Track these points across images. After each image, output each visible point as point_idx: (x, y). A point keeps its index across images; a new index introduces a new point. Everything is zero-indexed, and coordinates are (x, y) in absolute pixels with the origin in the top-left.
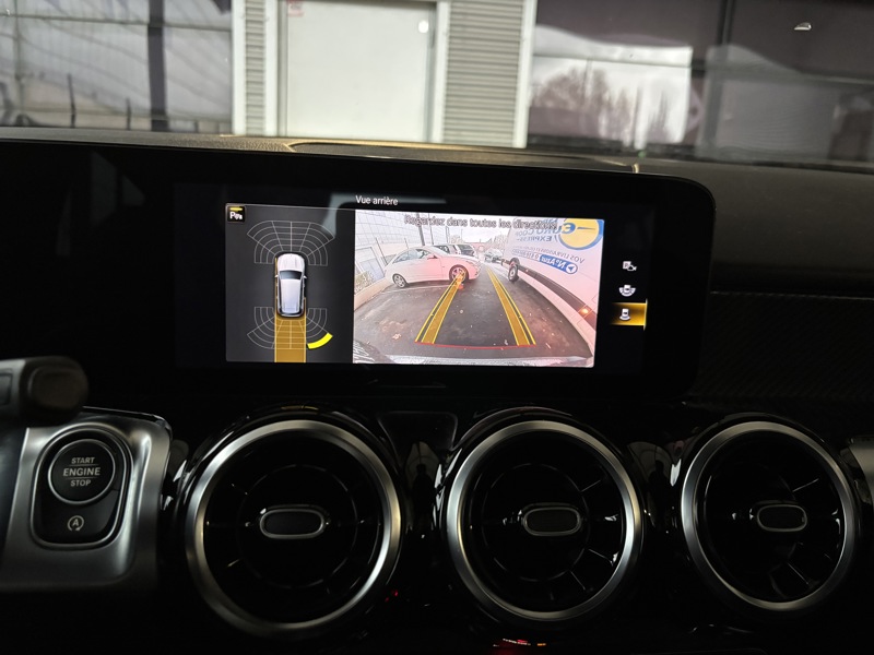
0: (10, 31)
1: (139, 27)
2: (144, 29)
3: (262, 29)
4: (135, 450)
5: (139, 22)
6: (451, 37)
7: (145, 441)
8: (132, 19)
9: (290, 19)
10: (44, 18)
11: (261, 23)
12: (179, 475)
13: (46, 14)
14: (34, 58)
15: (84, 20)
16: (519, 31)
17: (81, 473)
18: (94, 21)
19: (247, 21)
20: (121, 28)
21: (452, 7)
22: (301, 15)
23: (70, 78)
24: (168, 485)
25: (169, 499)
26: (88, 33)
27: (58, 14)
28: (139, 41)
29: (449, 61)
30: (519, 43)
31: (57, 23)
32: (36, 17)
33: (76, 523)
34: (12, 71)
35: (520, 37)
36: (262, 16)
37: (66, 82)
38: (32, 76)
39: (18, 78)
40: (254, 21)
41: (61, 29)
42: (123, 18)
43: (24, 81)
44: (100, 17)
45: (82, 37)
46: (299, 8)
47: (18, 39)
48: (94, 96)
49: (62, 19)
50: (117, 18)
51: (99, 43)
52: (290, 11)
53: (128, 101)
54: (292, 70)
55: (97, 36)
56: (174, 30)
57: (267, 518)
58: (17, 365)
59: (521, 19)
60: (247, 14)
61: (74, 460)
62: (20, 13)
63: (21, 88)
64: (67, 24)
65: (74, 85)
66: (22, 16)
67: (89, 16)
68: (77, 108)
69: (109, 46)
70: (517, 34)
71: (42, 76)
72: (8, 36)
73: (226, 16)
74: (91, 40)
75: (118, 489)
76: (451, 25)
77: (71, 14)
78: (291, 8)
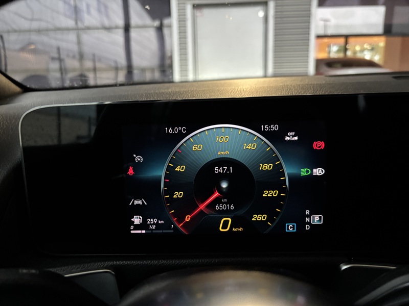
3: (185, 24)
6: (276, 18)
9: (198, 18)
19: (179, 21)
21: (276, 3)
22: (203, 16)
35: (310, 14)
36: (185, 18)
40: (182, 21)
46: (201, 13)
52: (198, 15)
60: (179, 18)
65: (95, 58)
70: (308, 12)
76: (276, 12)
78: (198, 13)
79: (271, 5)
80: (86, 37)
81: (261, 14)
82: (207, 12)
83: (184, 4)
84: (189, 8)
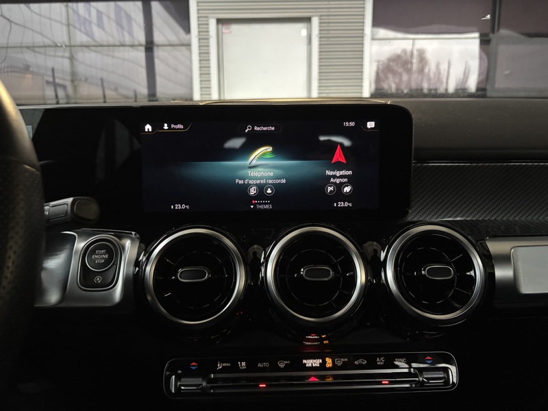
0: (67, 54)
1: (139, 48)
2: (143, 49)
3: (208, 43)
4: (123, 248)
5: (140, 45)
6: (320, 37)
7: (128, 243)
8: (136, 43)
9: (224, 36)
10: (87, 46)
11: (208, 39)
12: (141, 258)
13: (86, 44)
14: (81, 69)
15: (108, 46)
16: (363, 30)
17: (101, 257)
18: (114, 46)
19: (199, 39)
20: (130, 49)
21: (320, 19)
22: (230, 32)
23: (102, 80)
24: (137, 263)
25: (137, 269)
26: (111, 53)
27: (94, 43)
28: (141, 55)
29: (320, 52)
30: (363, 37)
31: (93, 48)
32: (82, 46)
33: (98, 279)
34: (69, 78)
35: (363, 33)
36: (208, 35)
37: (100, 83)
38: (80, 80)
39: (72, 81)
40: (204, 38)
41: (96, 52)
42: (132, 43)
43: (76, 83)
44: (117, 43)
45: (108, 56)
46: (229, 29)
47: (72, 58)
48: (116, 90)
49: (96, 46)
50: (127, 43)
51: (118, 58)
52: (224, 31)
53: (135, 91)
54: (226, 65)
55: (116, 54)
56: (160, 48)
57: (181, 273)
58: (70, 200)
59: (363, 22)
60: (199, 35)
61: (97, 252)
62: (72, 44)
63: (75, 88)
64: (99, 49)
65: (105, 84)
66: (74, 46)
67: (111, 43)
68: (107, 96)
69: (124, 59)
70: (361, 32)
71: (86, 80)
72: (66, 57)
73: (188, 37)
74: (113, 57)
75: (116, 265)
76: (320, 30)
77: (101, 43)
78: (224, 29)
79: (315, 21)
80: (82, 56)
81: (304, 32)
82: (235, 28)
83: (207, 17)
84: (213, 23)
